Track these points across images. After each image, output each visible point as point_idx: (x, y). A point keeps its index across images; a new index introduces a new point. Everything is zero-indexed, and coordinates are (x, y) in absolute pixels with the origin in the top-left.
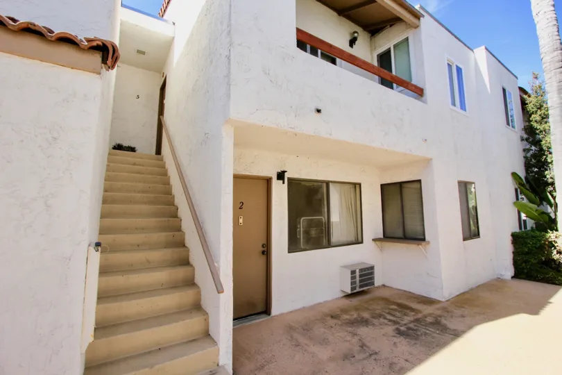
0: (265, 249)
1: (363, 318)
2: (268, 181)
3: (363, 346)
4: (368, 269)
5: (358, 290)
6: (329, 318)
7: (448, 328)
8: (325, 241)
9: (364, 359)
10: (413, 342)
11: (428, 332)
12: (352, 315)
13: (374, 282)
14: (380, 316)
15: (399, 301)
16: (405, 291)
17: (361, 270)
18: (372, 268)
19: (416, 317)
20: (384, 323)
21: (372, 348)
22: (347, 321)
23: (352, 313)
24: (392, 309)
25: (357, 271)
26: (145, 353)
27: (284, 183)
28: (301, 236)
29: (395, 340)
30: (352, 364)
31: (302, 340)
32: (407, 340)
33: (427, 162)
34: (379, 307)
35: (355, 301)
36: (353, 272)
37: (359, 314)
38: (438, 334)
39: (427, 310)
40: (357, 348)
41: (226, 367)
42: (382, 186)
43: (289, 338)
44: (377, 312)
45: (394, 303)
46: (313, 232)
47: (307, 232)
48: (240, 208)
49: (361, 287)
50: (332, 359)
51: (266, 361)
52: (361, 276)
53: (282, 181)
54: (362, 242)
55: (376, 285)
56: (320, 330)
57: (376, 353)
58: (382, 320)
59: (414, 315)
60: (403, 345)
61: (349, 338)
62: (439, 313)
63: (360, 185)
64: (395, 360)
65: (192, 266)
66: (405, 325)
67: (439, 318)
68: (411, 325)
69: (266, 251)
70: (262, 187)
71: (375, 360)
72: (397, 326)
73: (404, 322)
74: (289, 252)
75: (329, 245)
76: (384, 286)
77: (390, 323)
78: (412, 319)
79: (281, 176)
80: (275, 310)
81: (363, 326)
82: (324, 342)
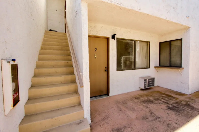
0: (107, 69)
1: (150, 100)
2: (108, 39)
3: (152, 113)
4: (152, 79)
5: (147, 87)
6: (134, 99)
7: (194, 108)
8: (133, 67)
9: (153, 120)
10: (177, 113)
11: (184, 109)
12: (145, 98)
13: (154, 85)
14: (158, 99)
15: (166, 93)
16: (168, 89)
17: (149, 79)
18: (154, 79)
19: (176, 101)
20: (160, 103)
21: (157, 115)
22: (143, 101)
23: (145, 97)
24: (163, 97)
25: (147, 80)
26: (52, 111)
27: (115, 40)
28: (123, 64)
29: (168, 111)
30: (147, 122)
31: (123, 108)
32: (174, 112)
33: (187, 29)
34: (157, 95)
35: (146, 92)
36: (145, 80)
37: (148, 98)
38: (190, 110)
39: (181, 98)
40: (149, 114)
41: (87, 119)
42: (160, 43)
43: (117, 106)
44: (157, 97)
45: (164, 94)
46: (128, 63)
47: (125, 63)
48: (95, 51)
49: (148, 86)
50: (137, 119)
51: (106, 117)
52: (148, 82)
53: (114, 39)
54: (149, 68)
55: (155, 86)
56: (130, 104)
57: (159, 118)
58: (159, 101)
59: (175, 100)
60: (173, 115)
61: (144, 109)
62: (188, 100)
63: (150, 42)
64: (170, 122)
65: (75, 75)
66: (171, 104)
67: (188, 103)
68: (175, 105)
69: (107, 70)
70: (105, 42)
71: (159, 121)
72: (167, 105)
73: (171, 103)
74: (117, 71)
75: (135, 68)
76: (158, 86)
77: (163, 103)
78: (174, 102)
79: (113, 37)
80: (111, 94)
81: (151, 103)
82: (133, 110)
